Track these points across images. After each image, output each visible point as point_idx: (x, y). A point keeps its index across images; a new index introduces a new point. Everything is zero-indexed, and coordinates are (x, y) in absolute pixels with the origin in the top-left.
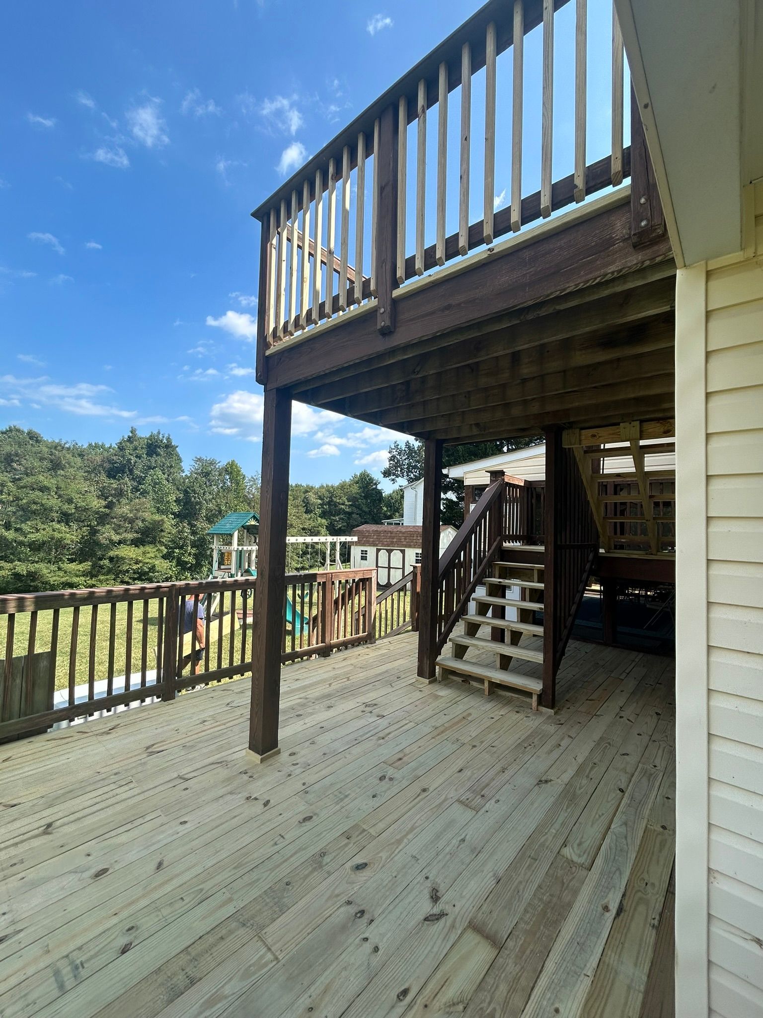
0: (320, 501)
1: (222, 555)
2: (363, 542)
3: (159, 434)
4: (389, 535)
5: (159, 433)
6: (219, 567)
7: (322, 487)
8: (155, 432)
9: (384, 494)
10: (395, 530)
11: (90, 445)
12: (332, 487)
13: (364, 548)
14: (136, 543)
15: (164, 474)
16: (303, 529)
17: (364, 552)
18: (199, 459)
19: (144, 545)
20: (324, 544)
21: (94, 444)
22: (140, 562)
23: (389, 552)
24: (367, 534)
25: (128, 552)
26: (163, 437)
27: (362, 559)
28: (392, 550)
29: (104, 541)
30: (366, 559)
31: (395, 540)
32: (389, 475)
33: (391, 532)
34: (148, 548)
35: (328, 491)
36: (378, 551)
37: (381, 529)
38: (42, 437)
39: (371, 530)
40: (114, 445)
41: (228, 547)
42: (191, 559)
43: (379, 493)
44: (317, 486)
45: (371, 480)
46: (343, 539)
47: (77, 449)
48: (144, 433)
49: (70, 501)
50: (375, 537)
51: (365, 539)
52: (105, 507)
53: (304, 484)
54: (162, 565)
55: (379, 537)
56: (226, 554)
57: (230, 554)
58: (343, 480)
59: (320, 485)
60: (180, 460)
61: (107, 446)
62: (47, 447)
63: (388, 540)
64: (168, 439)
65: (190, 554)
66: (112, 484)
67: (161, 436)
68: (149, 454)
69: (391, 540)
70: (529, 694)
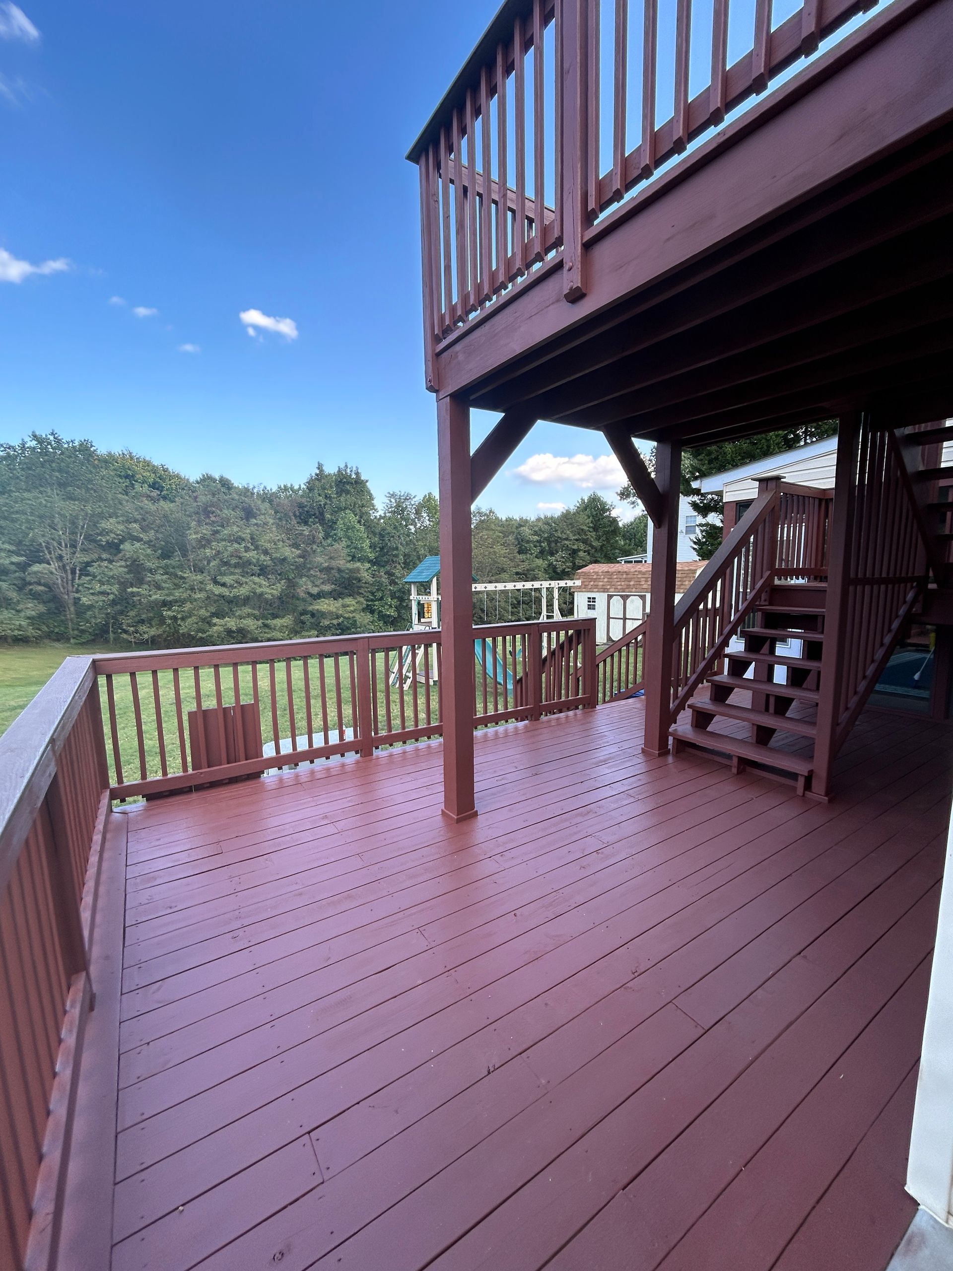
0: (536, 538)
1: (421, 606)
2: (590, 587)
3: (347, 468)
4: (624, 576)
5: (346, 466)
6: (419, 620)
7: (539, 519)
8: (342, 466)
9: (621, 524)
10: (633, 570)
11: (280, 487)
12: (552, 518)
13: (592, 595)
14: (336, 595)
15: (356, 515)
16: (517, 573)
17: (592, 600)
18: (392, 495)
19: (343, 599)
20: (538, 590)
21: (282, 487)
22: (341, 616)
23: (625, 598)
24: (595, 577)
25: (325, 605)
26: (351, 471)
27: (589, 609)
28: (628, 596)
29: (302, 595)
30: (594, 609)
31: (632, 583)
32: (628, 496)
33: (627, 573)
34: (349, 601)
35: (547, 524)
36: (610, 597)
37: (613, 570)
38: (233, 484)
39: (600, 571)
40: (303, 486)
41: (427, 597)
42: (392, 612)
43: (614, 521)
44: (533, 519)
45: (603, 504)
46: (562, 583)
47: (266, 494)
48: (331, 469)
49: (266, 552)
50: (606, 580)
51: (592, 583)
52: (300, 557)
53: (517, 517)
54: (364, 618)
55: (610, 580)
56: (426, 606)
57: (429, 605)
58: (567, 508)
59: (537, 517)
60: (372, 498)
61: (296, 487)
62: (237, 493)
63: (623, 583)
64: (357, 474)
65: (391, 606)
66: (304, 531)
67: (348, 471)
68: (339, 494)
69: (627, 583)
70: (794, 776)
